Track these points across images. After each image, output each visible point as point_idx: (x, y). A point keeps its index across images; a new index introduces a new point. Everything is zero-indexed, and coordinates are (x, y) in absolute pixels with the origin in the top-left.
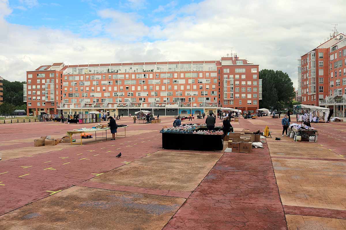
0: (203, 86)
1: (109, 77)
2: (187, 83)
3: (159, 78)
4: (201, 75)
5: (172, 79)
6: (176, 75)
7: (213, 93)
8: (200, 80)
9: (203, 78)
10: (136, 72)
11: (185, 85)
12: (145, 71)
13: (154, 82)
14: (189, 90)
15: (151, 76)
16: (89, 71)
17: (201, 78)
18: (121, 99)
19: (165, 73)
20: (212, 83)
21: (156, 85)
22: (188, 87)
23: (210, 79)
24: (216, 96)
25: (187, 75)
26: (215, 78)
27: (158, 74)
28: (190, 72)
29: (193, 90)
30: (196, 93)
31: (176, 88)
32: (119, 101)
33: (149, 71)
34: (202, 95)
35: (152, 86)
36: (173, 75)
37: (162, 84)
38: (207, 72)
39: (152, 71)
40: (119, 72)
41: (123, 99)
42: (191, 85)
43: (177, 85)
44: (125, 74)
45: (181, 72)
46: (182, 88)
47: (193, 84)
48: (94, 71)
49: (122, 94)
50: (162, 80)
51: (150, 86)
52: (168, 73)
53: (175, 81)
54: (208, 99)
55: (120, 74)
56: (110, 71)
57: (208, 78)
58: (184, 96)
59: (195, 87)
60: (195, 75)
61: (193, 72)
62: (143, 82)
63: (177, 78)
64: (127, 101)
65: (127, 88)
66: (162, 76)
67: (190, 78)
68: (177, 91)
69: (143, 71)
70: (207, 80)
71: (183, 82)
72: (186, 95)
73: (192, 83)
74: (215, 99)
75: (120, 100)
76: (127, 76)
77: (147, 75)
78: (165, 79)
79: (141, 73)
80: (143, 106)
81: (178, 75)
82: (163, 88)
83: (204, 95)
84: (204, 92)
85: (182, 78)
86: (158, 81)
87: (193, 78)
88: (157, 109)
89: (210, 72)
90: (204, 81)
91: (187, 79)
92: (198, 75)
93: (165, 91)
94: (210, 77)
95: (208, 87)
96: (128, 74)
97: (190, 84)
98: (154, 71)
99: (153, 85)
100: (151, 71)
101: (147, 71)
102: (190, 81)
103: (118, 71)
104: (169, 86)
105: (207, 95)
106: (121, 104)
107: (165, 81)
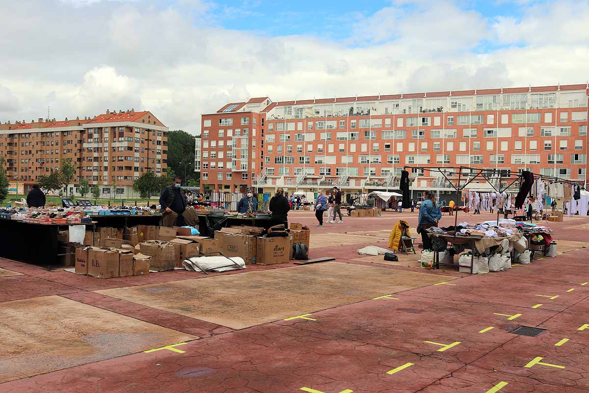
0: (554, 142)
1: (352, 124)
2: (515, 137)
3: (454, 126)
4: (548, 118)
5: (483, 128)
6: (490, 119)
7: (577, 158)
8: (546, 129)
9: (553, 124)
10: (407, 113)
11: (511, 141)
12: (424, 112)
13: (444, 133)
14: (521, 152)
15: (437, 121)
16: (314, 113)
17: (548, 124)
18: (373, 169)
19: (466, 114)
20: (575, 135)
21: (447, 141)
22: (518, 145)
23: (570, 127)
24: (584, 166)
25: (516, 119)
26: (582, 124)
27: (453, 117)
28: (523, 111)
29: (531, 152)
30: (537, 158)
31: (490, 146)
32: (370, 173)
33: (434, 110)
34: (550, 162)
35: (439, 143)
36: (486, 119)
37: (461, 138)
38: (565, 110)
39: (439, 110)
40: (372, 113)
41: (378, 170)
42: (525, 141)
43: (493, 140)
44: (383, 117)
45: (502, 112)
46: (504, 146)
47: (531, 137)
48: (325, 112)
49: (377, 159)
50: (460, 129)
51: (435, 143)
52: (473, 114)
53: (489, 132)
54: (563, 172)
55: (374, 117)
56: (355, 112)
57: (564, 124)
58: (509, 164)
59: (533, 145)
60: (535, 118)
61: (531, 111)
62: (421, 133)
63: (494, 126)
64: (386, 174)
65: (388, 146)
66: (461, 120)
67: (523, 126)
68: (493, 153)
69: (421, 111)
70: (562, 130)
71: (507, 133)
72: (513, 162)
73: (528, 135)
74: (580, 172)
75: (371, 171)
76: (388, 121)
77: (429, 119)
78: (467, 127)
79: (416, 116)
80: (419, 185)
81: (495, 119)
82: (463, 147)
83: (555, 163)
84: (555, 155)
85: (505, 126)
86: (452, 132)
87: (529, 125)
88: (448, 192)
89: (569, 111)
90: (556, 131)
91: (515, 128)
92: (543, 118)
93: (466, 152)
94: (569, 122)
95: (564, 144)
96: (391, 116)
97: (521, 139)
98: (444, 111)
99: (440, 140)
100: (436, 110)
101: (430, 111)
102: (523, 132)
103: (369, 112)
104: (475, 143)
105: (561, 162)
106: (373, 180)
107: (467, 132)
